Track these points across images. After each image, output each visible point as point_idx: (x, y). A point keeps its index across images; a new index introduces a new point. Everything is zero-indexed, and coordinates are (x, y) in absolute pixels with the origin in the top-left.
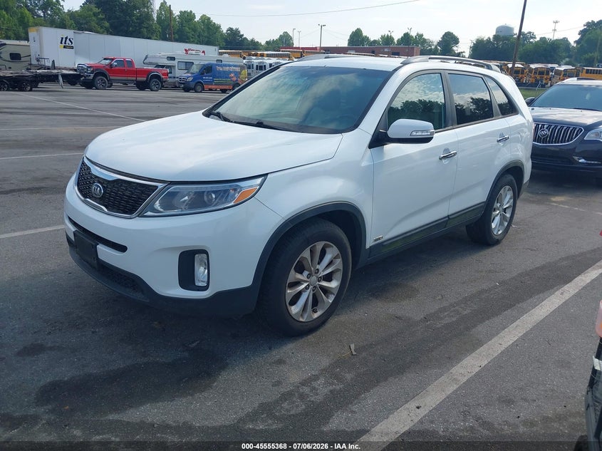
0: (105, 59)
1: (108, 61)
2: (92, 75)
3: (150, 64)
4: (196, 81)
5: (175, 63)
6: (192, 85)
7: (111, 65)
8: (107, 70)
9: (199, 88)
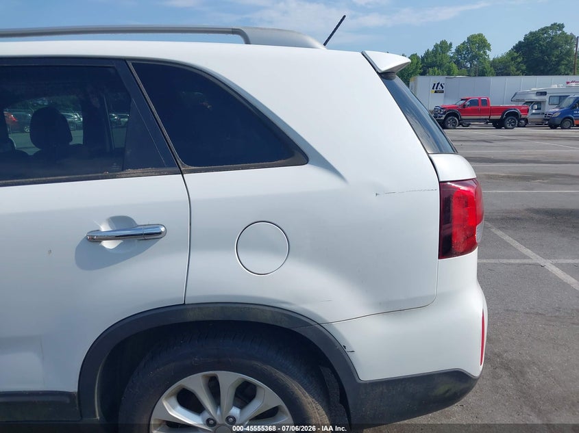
0: (462, 100)
1: (462, 102)
2: (444, 116)
3: (518, 101)
4: (564, 117)
5: (546, 98)
6: (558, 121)
7: (464, 106)
8: (460, 110)
9: (567, 123)
